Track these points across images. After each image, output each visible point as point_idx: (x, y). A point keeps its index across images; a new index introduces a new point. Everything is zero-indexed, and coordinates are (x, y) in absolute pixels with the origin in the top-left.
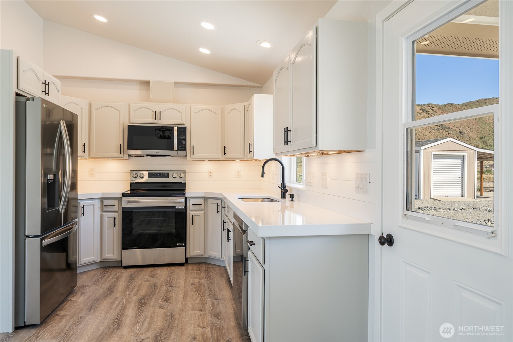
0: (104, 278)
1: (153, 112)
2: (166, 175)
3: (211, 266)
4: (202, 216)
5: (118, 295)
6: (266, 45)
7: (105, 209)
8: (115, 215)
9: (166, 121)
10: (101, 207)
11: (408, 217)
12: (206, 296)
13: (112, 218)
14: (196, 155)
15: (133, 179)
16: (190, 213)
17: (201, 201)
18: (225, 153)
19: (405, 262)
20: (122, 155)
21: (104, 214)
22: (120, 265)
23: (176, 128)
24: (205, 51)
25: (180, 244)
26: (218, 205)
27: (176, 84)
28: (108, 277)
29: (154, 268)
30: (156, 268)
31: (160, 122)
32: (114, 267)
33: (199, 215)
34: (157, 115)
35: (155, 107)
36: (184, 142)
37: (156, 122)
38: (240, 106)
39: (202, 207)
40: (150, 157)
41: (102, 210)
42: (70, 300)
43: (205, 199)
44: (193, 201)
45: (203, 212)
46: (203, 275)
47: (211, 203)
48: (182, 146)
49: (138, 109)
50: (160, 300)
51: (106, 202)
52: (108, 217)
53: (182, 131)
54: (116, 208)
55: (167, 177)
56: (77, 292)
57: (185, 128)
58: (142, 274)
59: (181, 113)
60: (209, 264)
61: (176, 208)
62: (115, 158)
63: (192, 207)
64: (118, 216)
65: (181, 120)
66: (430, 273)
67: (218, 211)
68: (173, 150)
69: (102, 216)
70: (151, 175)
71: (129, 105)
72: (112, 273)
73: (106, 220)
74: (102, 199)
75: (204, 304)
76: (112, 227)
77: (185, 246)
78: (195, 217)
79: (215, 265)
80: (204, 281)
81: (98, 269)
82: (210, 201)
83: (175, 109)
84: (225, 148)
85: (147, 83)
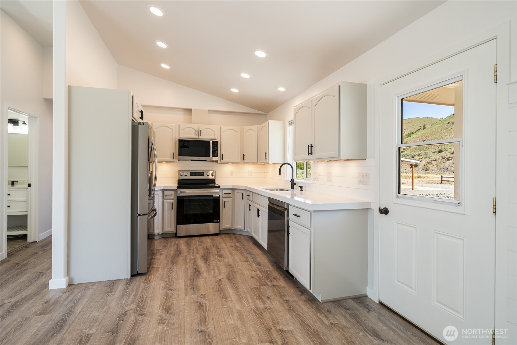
0: (169, 245)
1: (195, 130)
2: (202, 174)
3: (237, 235)
4: (231, 202)
5: (186, 254)
6: (282, 89)
7: (165, 197)
8: (172, 201)
9: (204, 137)
10: (162, 196)
11: (400, 197)
12: (245, 253)
13: (170, 204)
14: (224, 160)
15: (180, 176)
16: (222, 200)
17: (230, 191)
18: (244, 159)
19: (397, 223)
20: (174, 160)
21: (165, 200)
22: (176, 236)
23: (211, 142)
24: (235, 90)
25: (216, 221)
26: (243, 194)
27: (210, 111)
28: (171, 244)
29: (199, 237)
30: (200, 237)
31: (200, 137)
32: (171, 237)
33: (229, 201)
34: (198, 132)
35: (196, 127)
36: (217, 151)
37: (197, 137)
38: (255, 127)
39: (231, 195)
40: (193, 162)
41: (163, 198)
42: (155, 258)
43: (233, 190)
44: (225, 192)
45: (231, 199)
46: (235, 241)
47: (237, 193)
48: (215, 154)
49: (185, 128)
50: (216, 256)
51: (166, 193)
52: (167, 203)
53: (216, 144)
54: (173, 197)
55: (203, 175)
56: (156, 253)
57: (217, 142)
58: (193, 241)
59: (214, 131)
60: (235, 234)
61: (214, 196)
62: (168, 162)
63: (224, 196)
64: (174, 201)
65: (214, 136)
66: (416, 228)
67: (243, 198)
68: (210, 157)
69: (163, 202)
70: (192, 174)
71: (179, 126)
72: (172, 241)
73: (166, 205)
74: (163, 191)
75: (247, 258)
76: (170, 210)
77: (219, 222)
78: (226, 202)
79: (239, 234)
80: (238, 244)
81: (160, 238)
82: (236, 191)
83: (210, 129)
84: (244, 155)
85: (190, 111)
